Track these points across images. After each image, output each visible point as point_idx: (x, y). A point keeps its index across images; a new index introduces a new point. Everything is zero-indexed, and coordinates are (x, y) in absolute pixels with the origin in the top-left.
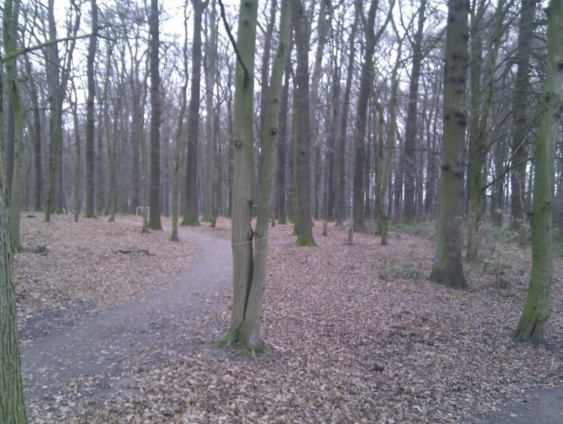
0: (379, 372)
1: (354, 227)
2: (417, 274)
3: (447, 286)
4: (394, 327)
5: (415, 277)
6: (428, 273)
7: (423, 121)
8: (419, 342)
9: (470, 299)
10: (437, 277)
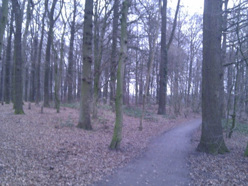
0: (52, 170)
1: (44, 105)
2: (72, 125)
3: (84, 129)
4: (60, 149)
5: (71, 126)
6: (76, 124)
7: (76, 59)
8: (71, 154)
9: (93, 134)
10: (80, 126)
